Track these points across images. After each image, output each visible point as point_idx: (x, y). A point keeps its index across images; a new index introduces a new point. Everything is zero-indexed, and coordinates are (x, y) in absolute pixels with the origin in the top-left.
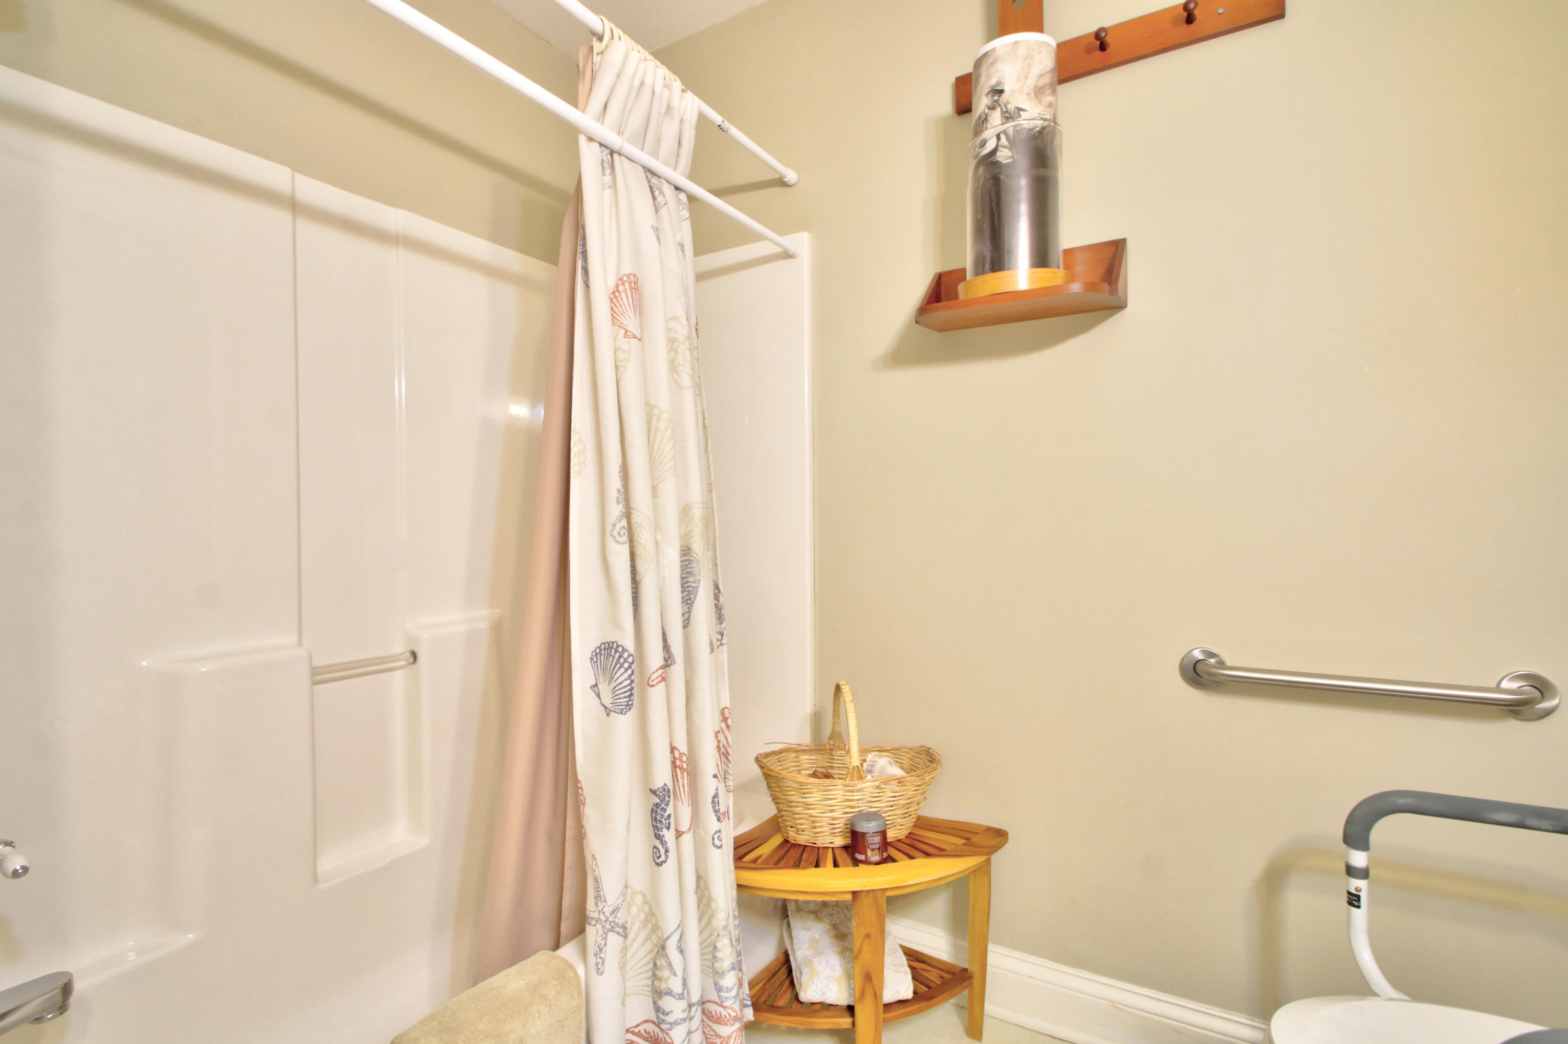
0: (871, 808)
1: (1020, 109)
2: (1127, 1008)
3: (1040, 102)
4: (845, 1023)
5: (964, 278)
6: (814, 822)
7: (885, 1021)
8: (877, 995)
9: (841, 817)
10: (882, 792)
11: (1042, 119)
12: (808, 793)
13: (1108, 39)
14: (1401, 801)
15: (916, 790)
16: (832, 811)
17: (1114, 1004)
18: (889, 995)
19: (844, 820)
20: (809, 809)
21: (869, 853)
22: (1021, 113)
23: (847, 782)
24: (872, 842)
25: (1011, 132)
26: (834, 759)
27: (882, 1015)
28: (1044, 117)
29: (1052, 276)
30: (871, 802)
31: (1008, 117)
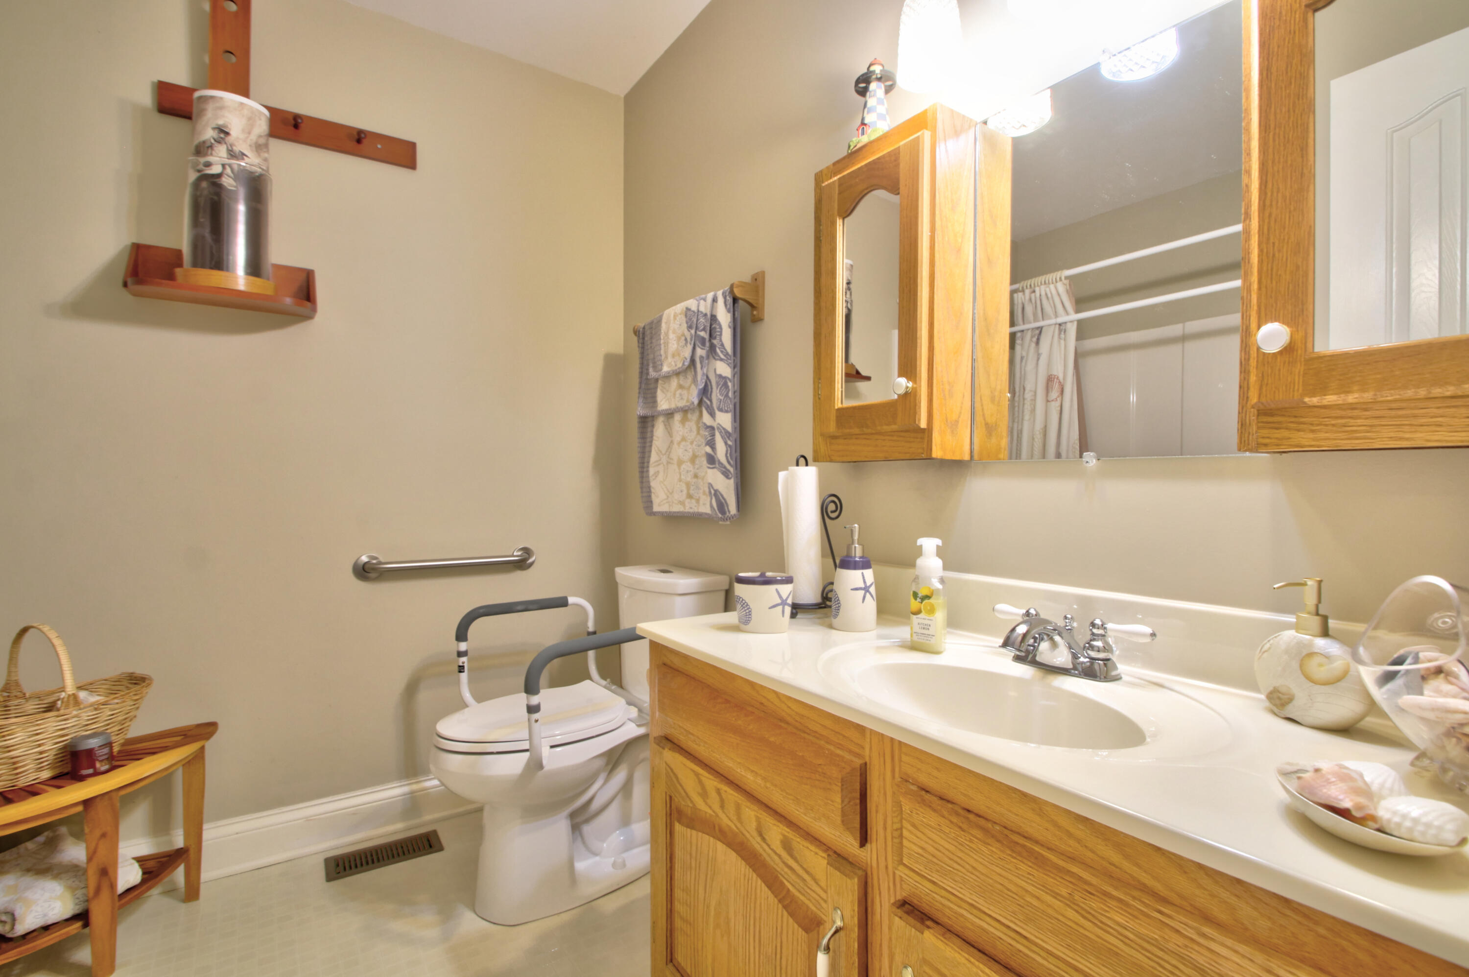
0: (87, 731)
1: (243, 154)
2: (318, 817)
3: (259, 155)
4: (74, 929)
5: (180, 265)
6: (14, 763)
7: (120, 907)
8: (113, 886)
9: (51, 748)
10: (100, 713)
11: (260, 168)
12: (9, 735)
13: (303, 126)
14: (481, 611)
15: (134, 705)
16: (40, 745)
17: (308, 819)
18: (122, 885)
19: (55, 750)
20: (10, 751)
21: (98, 765)
22: (245, 157)
23: (62, 712)
24: (100, 754)
25: (236, 167)
26: (9, 710)
27: (117, 904)
28: (262, 167)
29: (263, 286)
30: (87, 725)
31: (232, 154)
